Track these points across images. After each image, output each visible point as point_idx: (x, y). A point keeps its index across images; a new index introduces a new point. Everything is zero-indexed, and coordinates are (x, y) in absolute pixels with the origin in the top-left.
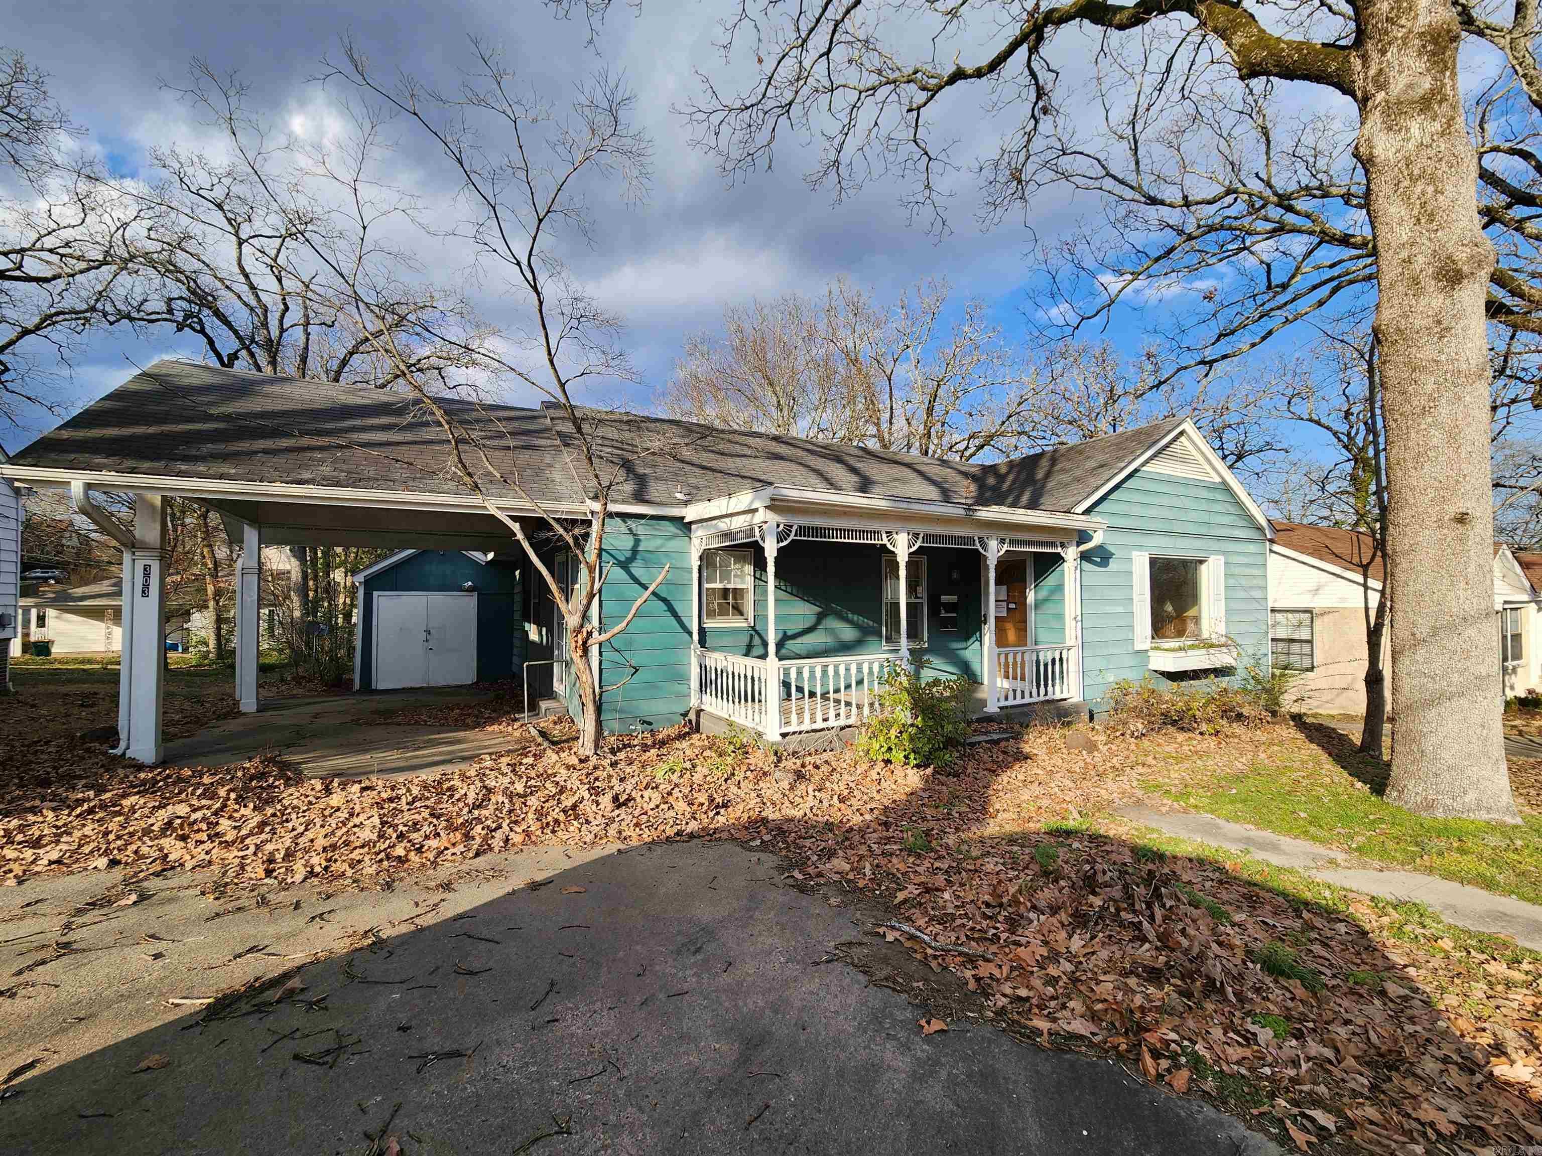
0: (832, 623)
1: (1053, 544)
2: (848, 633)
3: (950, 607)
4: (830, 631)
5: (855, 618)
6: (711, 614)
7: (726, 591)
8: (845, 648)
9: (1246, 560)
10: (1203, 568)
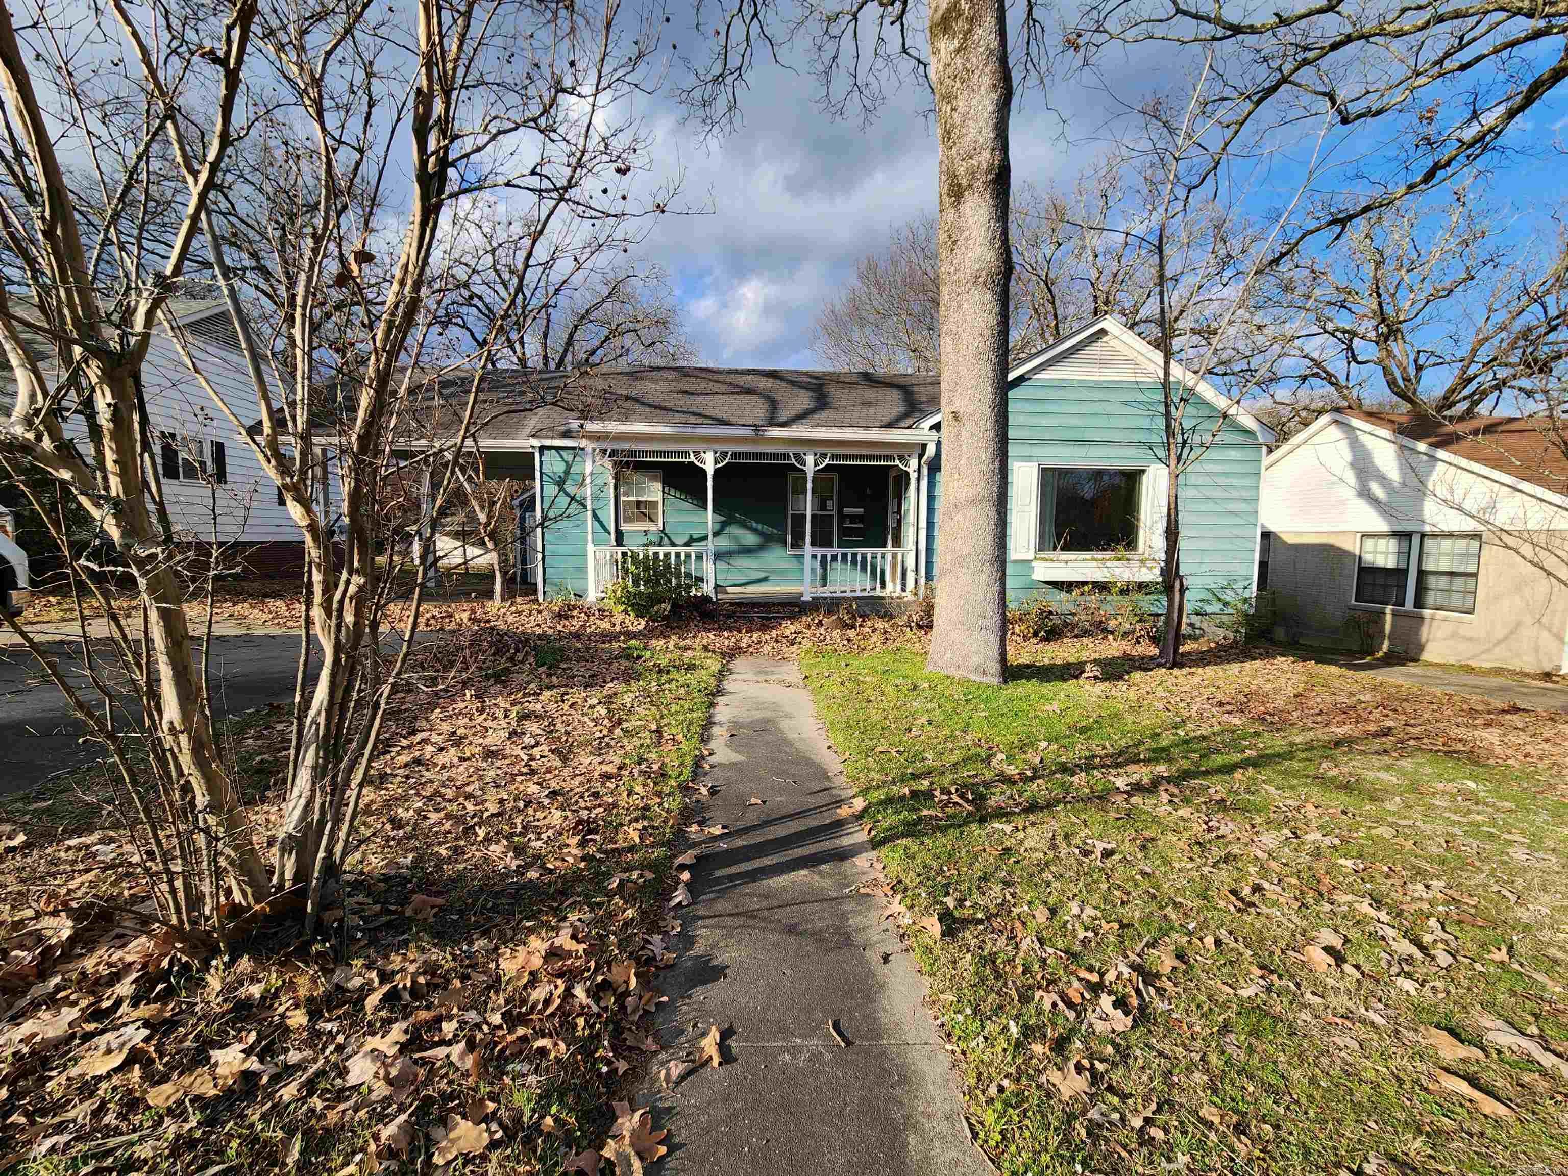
0: (734, 530)
1: (891, 458)
2: (750, 539)
3: (853, 518)
4: (735, 538)
5: (760, 527)
6: (628, 520)
7: (639, 503)
8: (747, 551)
9: (1227, 468)
10: (1145, 478)
